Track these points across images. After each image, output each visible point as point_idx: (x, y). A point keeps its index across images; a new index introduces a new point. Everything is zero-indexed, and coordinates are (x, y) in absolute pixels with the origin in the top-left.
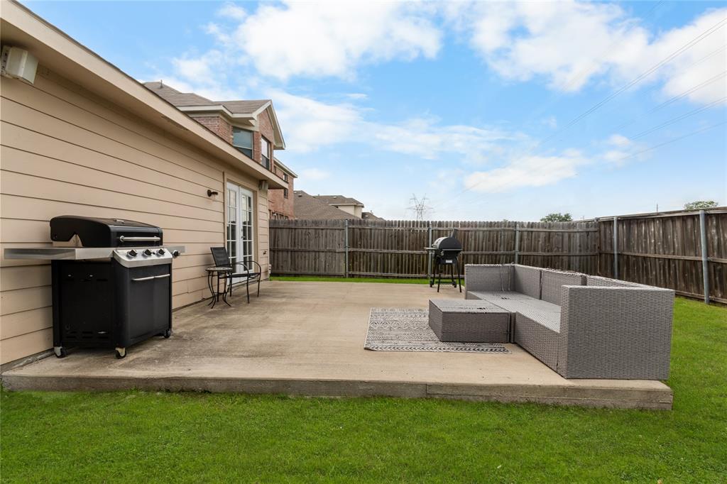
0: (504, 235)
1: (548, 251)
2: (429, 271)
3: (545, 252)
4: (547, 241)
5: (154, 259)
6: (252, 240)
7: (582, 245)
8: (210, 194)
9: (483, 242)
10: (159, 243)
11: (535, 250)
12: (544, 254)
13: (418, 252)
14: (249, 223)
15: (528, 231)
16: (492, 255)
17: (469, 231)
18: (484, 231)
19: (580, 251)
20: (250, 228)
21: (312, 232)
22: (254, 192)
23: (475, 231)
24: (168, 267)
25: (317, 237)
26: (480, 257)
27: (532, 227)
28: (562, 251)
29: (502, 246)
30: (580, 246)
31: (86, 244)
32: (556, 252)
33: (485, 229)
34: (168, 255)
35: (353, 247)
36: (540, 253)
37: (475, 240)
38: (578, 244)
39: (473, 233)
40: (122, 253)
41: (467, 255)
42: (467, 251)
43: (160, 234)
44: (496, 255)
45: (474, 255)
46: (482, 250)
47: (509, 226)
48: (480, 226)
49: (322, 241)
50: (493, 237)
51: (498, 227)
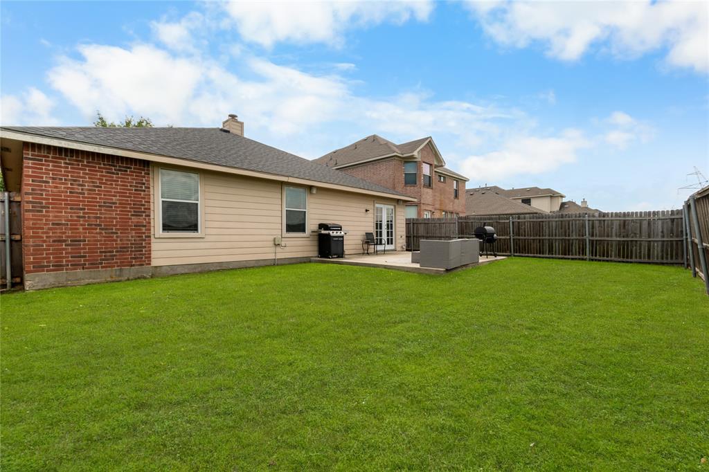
0: (576, 224)
1: (624, 237)
2: (512, 251)
3: (620, 237)
4: (622, 228)
5: (339, 234)
6: (393, 230)
7: (665, 230)
8: (367, 211)
9: (556, 230)
10: (341, 230)
11: (608, 236)
12: (618, 239)
13: (503, 237)
14: (391, 221)
15: (600, 221)
16: (565, 240)
17: (543, 222)
18: (556, 221)
19: (663, 237)
20: (391, 224)
21: (438, 225)
22: (395, 206)
23: (549, 222)
24: (343, 237)
25: (440, 228)
26: (554, 241)
27: (604, 216)
28: (641, 236)
29: (574, 233)
30: (662, 232)
31: (325, 230)
32: (632, 237)
33: (557, 219)
34: (343, 233)
35: (462, 234)
36: (614, 238)
37: (549, 228)
38: (660, 230)
39: (547, 223)
40: (331, 232)
41: (543, 240)
42: (543, 236)
43: (341, 227)
44: (569, 240)
45: (549, 240)
46: (556, 236)
47: (580, 217)
48: (553, 218)
49: (443, 231)
50: (565, 226)
51: (569, 217)
